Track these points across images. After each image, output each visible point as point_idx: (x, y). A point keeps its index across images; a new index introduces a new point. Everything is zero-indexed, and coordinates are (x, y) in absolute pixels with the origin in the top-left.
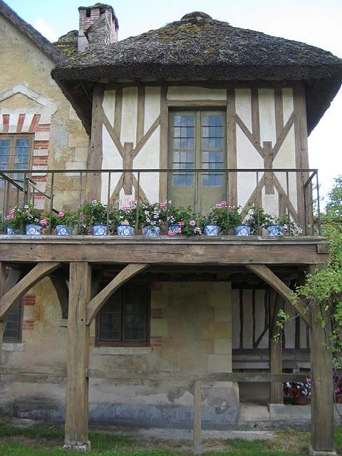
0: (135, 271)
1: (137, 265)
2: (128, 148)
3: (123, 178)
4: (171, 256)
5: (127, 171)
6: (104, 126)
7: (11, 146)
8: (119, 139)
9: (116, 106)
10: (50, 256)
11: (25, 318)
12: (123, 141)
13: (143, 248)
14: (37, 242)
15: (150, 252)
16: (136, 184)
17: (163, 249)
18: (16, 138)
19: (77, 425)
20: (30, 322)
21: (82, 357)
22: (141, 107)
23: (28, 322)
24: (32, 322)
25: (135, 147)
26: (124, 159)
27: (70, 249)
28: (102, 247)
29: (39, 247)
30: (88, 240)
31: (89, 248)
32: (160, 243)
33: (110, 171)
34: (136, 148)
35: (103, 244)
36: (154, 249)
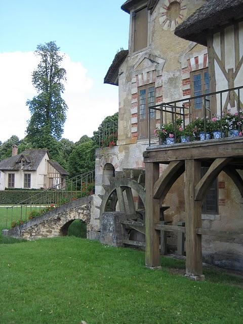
0: (219, 164)
1: (220, 159)
2: (231, 73)
3: (229, 96)
4: (240, 150)
5: (231, 89)
6: (215, 61)
7: (202, 78)
8: (224, 68)
9: (221, 44)
10: (175, 157)
11: (220, 198)
12: (227, 68)
13: (223, 147)
14: (168, 149)
15: (227, 149)
16: (237, 99)
17: (235, 146)
18: (204, 72)
19: (191, 263)
20: (223, 200)
21: (193, 221)
22: (237, 40)
23: (221, 200)
24: (224, 200)
25: (234, 70)
26: (229, 82)
27: (184, 151)
28: (200, 149)
29: (169, 151)
30: (193, 144)
31: (194, 149)
32: (232, 142)
33: (221, 92)
34: (235, 72)
35: (200, 146)
36: (230, 147)
